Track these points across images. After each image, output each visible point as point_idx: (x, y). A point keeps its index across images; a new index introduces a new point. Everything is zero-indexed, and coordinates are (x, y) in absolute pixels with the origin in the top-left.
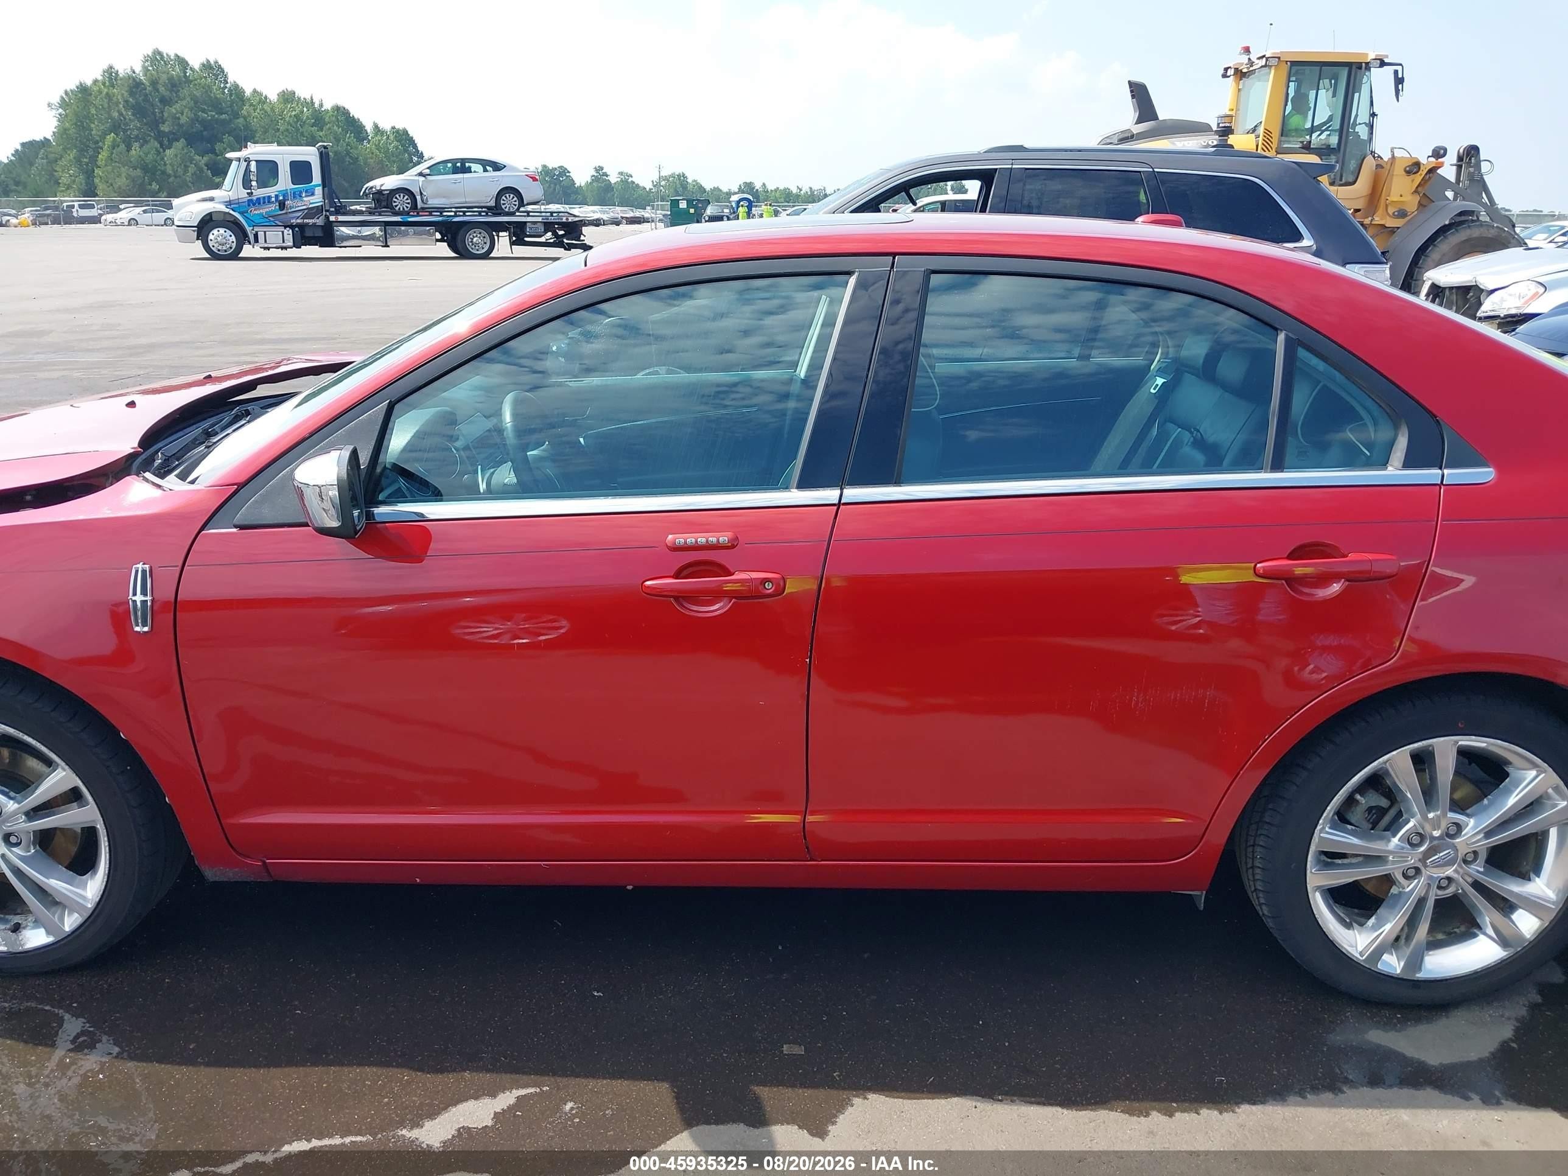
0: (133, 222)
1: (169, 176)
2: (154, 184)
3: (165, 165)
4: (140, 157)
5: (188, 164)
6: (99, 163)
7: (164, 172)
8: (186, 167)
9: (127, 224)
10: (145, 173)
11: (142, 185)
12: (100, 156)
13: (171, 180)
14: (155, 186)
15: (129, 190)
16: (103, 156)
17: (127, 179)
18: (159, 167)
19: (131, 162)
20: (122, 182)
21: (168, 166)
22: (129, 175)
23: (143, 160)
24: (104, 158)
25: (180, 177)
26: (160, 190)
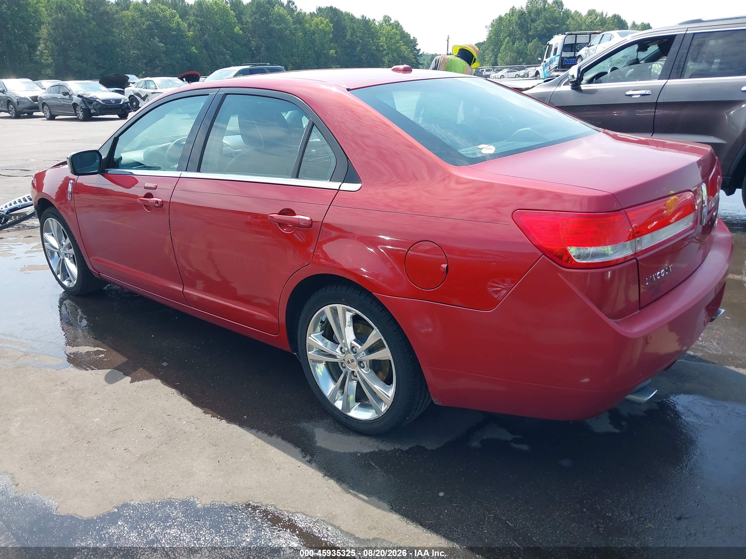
0: (502, 77)
1: (528, 55)
2: (521, 59)
3: (527, 50)
4: (517, 47)
5: (537, 49)
6: (501, 51)
7: (526, 53)
8: (536, 50)
9: (500, 78)
10: (518, 54)
11: (516, 59)
12: (502, 48)
13: (528, 57)
14: (521, 60)
15: (510, 62)
16: (503, 47)
17: (510, 57)
18: (524, 51)
19: (513, 49)
20: (508, 59)
21: (529, 50)
22: (511, 56)
23: (518, 48)
24: (503, 49)
25: (532, 55)
26: (523, 62)
